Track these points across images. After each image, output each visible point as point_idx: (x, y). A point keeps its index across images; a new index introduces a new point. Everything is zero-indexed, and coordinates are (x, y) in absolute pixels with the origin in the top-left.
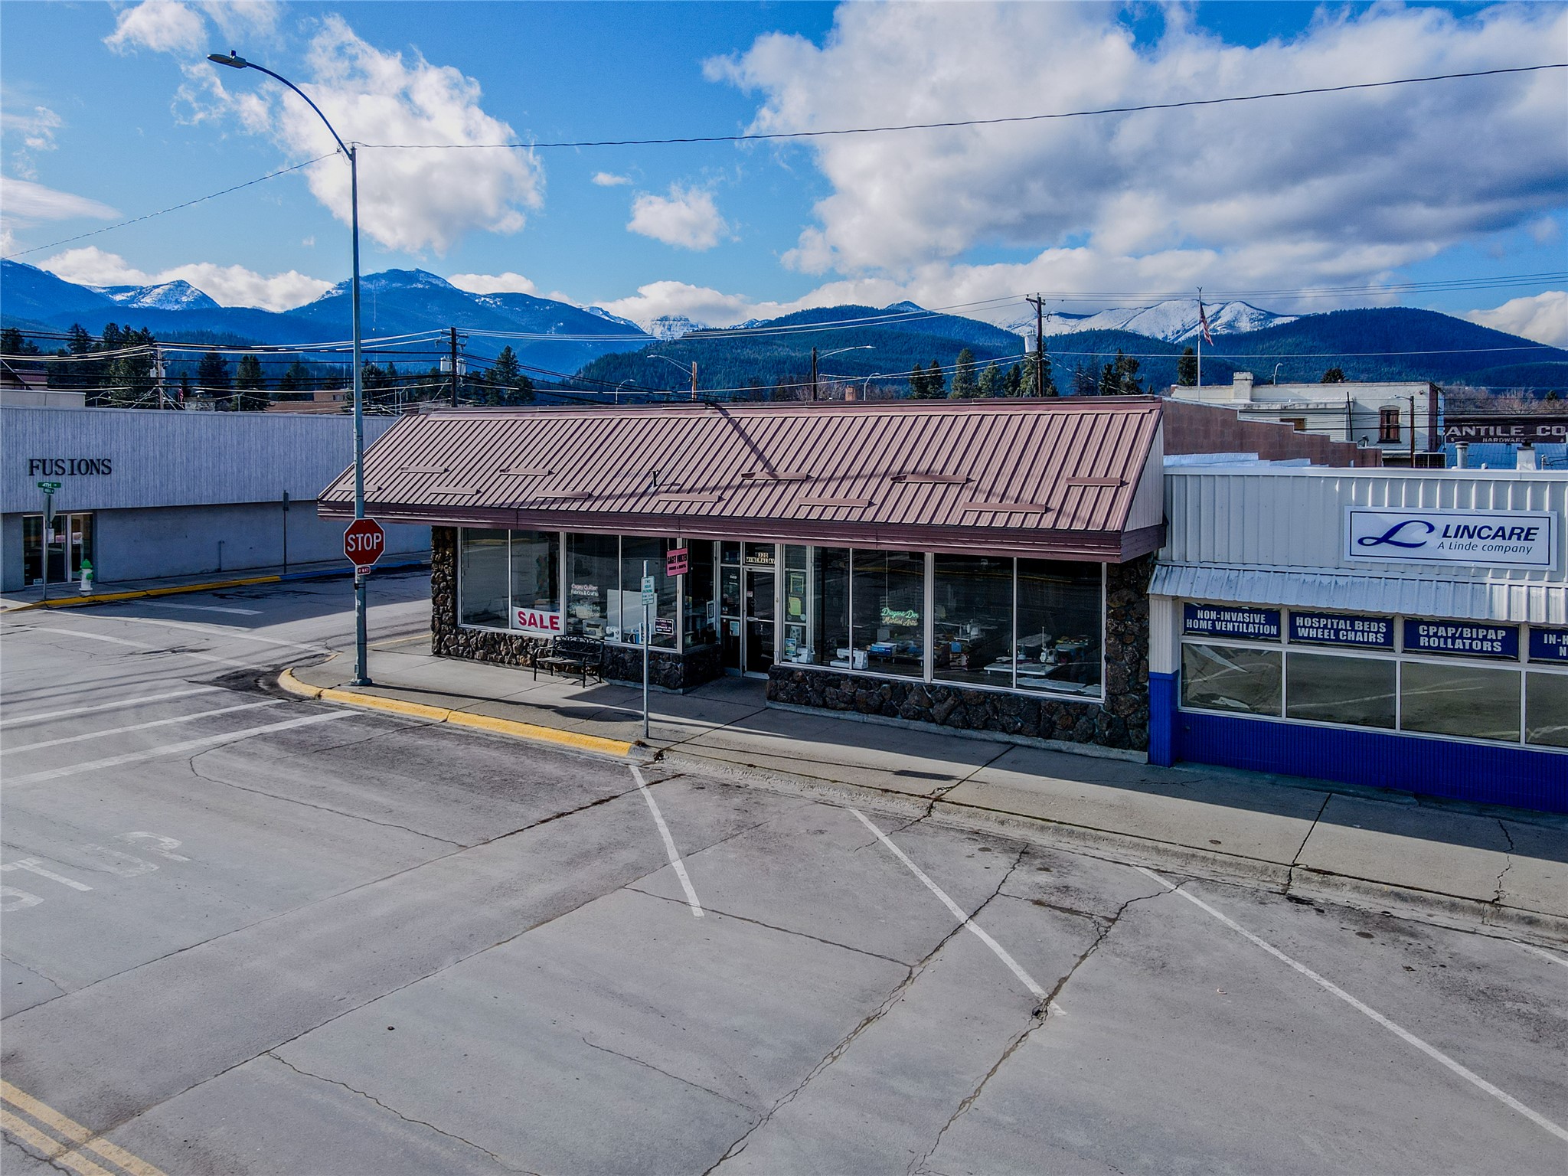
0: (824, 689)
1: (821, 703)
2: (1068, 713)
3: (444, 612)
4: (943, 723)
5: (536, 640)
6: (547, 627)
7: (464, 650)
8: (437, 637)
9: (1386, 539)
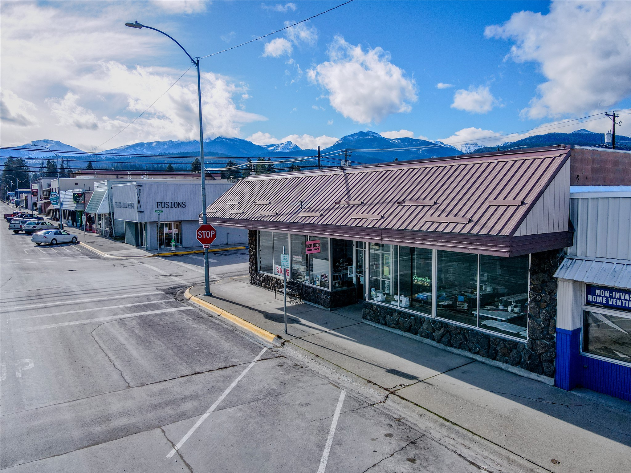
0: (385, 316)
1: (384, 323)
2: (505, 346)
3: (253, 265)
4: (439, 342)
5: (280, 280)
7: (259, 282)
8: (251, 276)
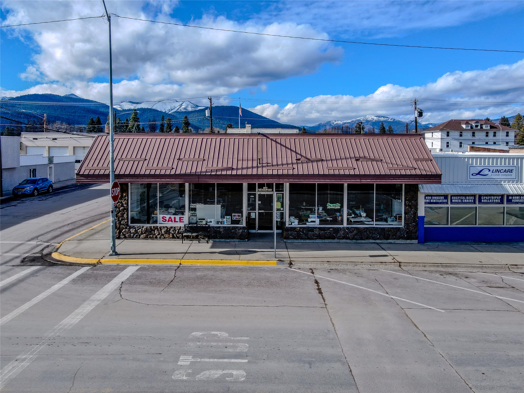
0: (308, 233)
1: (307, 238)
2: (394, 231)
3: (122, 220)
4: (353, 239)
5: (175, 227)
6: (178, 222)
7: (134, 235)
8: (118, 231)
9: (479, 174)
